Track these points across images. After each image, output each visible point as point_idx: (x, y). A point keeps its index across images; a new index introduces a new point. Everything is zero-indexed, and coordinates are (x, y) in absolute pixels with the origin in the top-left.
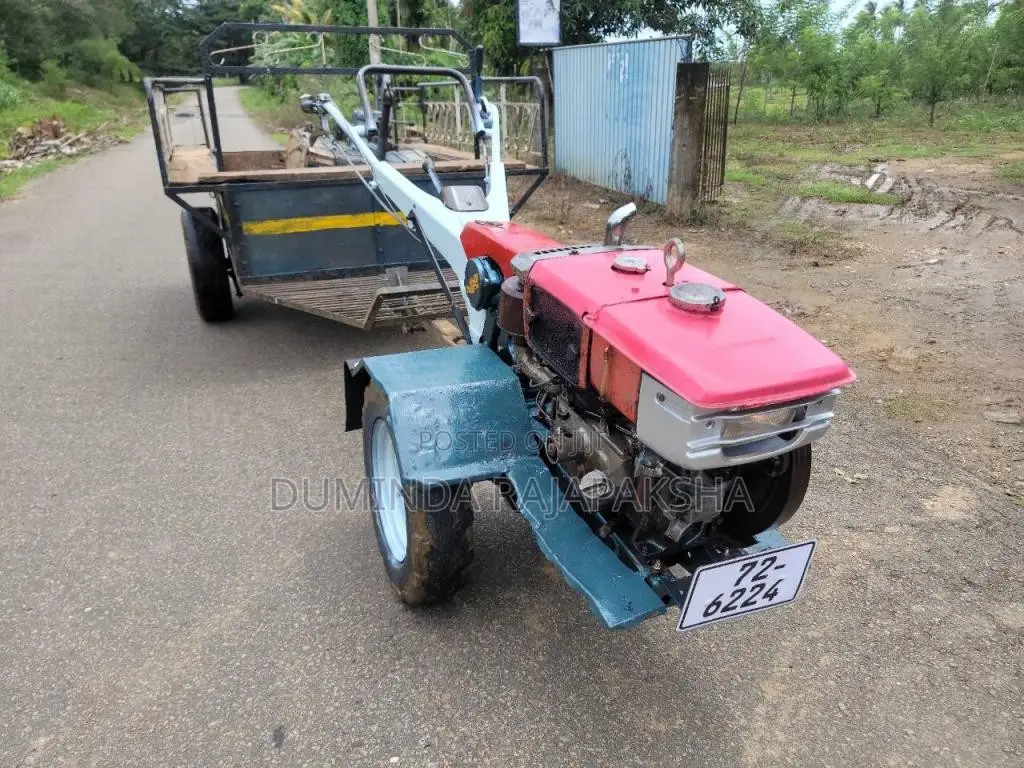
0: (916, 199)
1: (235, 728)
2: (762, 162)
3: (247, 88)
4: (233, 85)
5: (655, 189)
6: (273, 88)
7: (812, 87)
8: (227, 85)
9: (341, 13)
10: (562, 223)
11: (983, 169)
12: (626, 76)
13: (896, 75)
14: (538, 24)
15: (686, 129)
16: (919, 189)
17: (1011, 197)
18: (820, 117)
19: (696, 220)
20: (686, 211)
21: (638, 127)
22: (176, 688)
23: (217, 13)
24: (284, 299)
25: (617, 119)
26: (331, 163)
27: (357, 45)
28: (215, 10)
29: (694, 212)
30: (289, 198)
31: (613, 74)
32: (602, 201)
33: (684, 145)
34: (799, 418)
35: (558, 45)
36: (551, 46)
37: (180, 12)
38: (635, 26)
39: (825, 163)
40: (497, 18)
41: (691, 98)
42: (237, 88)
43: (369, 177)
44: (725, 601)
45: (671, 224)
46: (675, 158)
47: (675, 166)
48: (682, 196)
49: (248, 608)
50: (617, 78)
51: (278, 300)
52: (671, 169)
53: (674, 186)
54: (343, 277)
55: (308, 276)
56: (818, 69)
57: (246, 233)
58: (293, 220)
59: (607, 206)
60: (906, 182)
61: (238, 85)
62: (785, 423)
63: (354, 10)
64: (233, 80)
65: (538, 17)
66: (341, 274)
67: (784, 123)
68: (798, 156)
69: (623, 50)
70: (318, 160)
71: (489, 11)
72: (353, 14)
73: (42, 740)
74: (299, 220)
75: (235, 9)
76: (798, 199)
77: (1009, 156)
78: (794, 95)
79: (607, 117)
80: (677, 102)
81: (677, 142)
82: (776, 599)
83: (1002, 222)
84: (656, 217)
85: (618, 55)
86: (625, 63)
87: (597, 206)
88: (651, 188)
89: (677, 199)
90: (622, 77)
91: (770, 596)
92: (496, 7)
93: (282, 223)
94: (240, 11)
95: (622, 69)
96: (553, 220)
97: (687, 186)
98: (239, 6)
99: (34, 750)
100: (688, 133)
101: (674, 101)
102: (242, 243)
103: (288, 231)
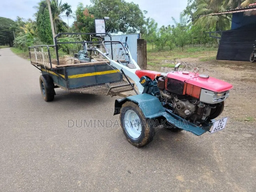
0: (187, 66)
2: (151, 60)
3: (11, 48)
4: (8, 47)
6: (21, 47)
7: (156, 44)
8: (6, 47)
9: (40, 29)
11: (197, 59)
12: (124, 42)
13: (173, 41)
16: (186, 64)
17: (205, 65)
18: (159, 50)
23: (3, 29)
24: (83, 92)
27: (45, 36)
30: (78, 70)
33: (140, 57)
34: (225, 94)
38: (117, 31)
39: (165, 60)
40: (85, 30)
41: (141, 46)
42: (10, 48)
43: (109, 63)
44: (217, 128)
47: (138, 61)
51: (81, 92)
54: (89, 87)
55: (82, 87)
56: (157, 40)
57: (69, 78)
58: (79, 75)
60: (183, 63)
61: (10, 47)
62: (222, 96)
63: (44, 28)
64: (7, 46)
65: (100, 30)
66: (89, 86)
67: (152, 52)
68: (159, 58)
70: (77, 62)
71: (83, 28)
72: (44, 29)
74: (80, 75)
75: (8, 28)
76: (163, 68)
77: (202, 57)
78: (153, 46)
80: (137, 48)
81: (138, 56)
82: (222, 128)
83: (205, 70)
85: (121, 38)
86: (123, 39)
91: (222, 127)
92: (84, 27)
93: (77, 75)
94: (10, 29)
97: (142, 66)
98: (10, 28)
99: (79, 184)
100: (141, 54)
101: (137, 47)
102: (68, 81)
103: (78, 77)
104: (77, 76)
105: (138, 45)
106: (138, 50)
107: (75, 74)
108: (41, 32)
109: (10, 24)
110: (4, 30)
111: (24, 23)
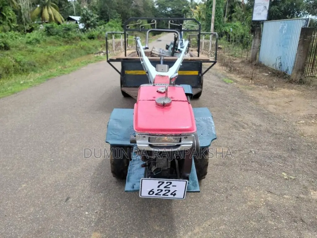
1: (60, 195)
5: (289, 70)
9: (208, 11)
10: (251, 79)
12: (285, 31)
14: (260, 14)
15: (302, 50)
19: (301, 82)
20: (298, 79)
21: (287, 49)
22: (56, 182)
25: (280, 46)
26: (158, 56)
28: (175, 11)
29: (301, 79)
31: (281, 31)
32: (270, 73)
33: (300, 56)
35: (266, 20)
36: (264, 21)
37: (166, 12)
41: (305, 40)
44: (155, 192)
45: (291, 83)
46: (296, 60)
47: (296, 63)
48: (297, 73)
49: (82, 169)
50: (282, 32)
52: (295, 64)
53: (295, 70)
59: (270, 75)
65: (260, 12)
69: (285, 22)
70: (154, 55)
73: (24, 185)
74: (140, 71)
75: (181, 11)
79: (277, 45)
81: (298, 54)
84: (287, 80)
85: (284, 24)
86: (286, 27)
87: (267, 74)
88: (288, 70)
89: (295, 74)
90: (284, 32)
94: (182, 11)
95: (284, 29)
96: (249, 78)
97: (299, 70)
100: (302, 52)
101: (298, 40)
102: (124, 76)
103: (137, 74)
104: (135, 73)
105: (300, 38)
106: (299, 45)
107: (134, 70)
108: (209, 15)
109: (184, 5)
110: (177, 13)
111: (196, 4)
